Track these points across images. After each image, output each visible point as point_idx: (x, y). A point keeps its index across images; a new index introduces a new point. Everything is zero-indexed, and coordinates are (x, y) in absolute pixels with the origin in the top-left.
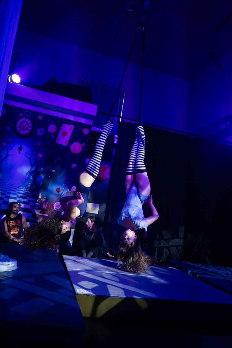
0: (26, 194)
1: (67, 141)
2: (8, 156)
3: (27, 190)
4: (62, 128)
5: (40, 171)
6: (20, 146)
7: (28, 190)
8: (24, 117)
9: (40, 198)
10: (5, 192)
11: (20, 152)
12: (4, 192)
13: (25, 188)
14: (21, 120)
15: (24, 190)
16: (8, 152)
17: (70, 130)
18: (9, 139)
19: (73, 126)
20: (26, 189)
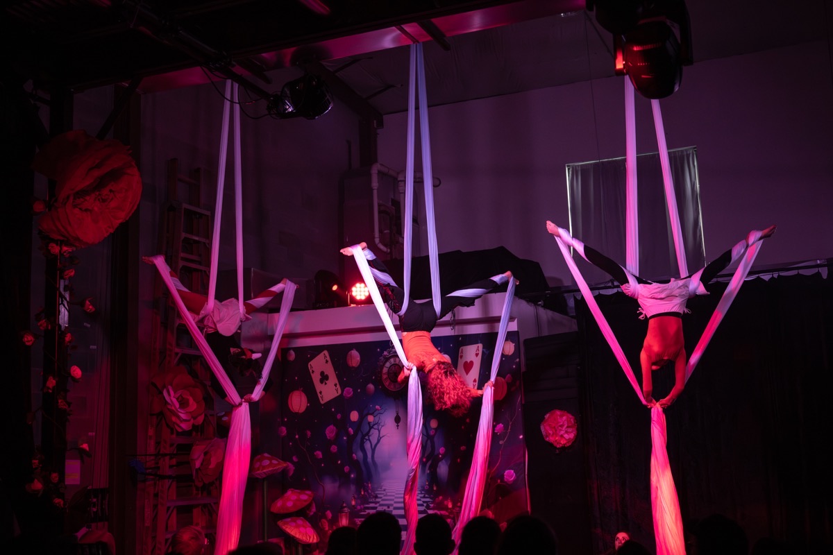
0: (425, 505)
1: (475, 381)
2: (381, 438)
3: (424, 497)
4: (461, 357)
5: (440, 454)
6: (395, 415)
7: (426, 496)
8: (390, 358)
9: (450, 509)
10: (391, 508)
11: (398, 426)
12: (389, 507)
13: (421, 493)
14: (388, 365)
15: (421, 497)
16: (379, 432)
17: (477, 355)
18: (377, 407)
19: (480, 346)
20: (423, 495)
